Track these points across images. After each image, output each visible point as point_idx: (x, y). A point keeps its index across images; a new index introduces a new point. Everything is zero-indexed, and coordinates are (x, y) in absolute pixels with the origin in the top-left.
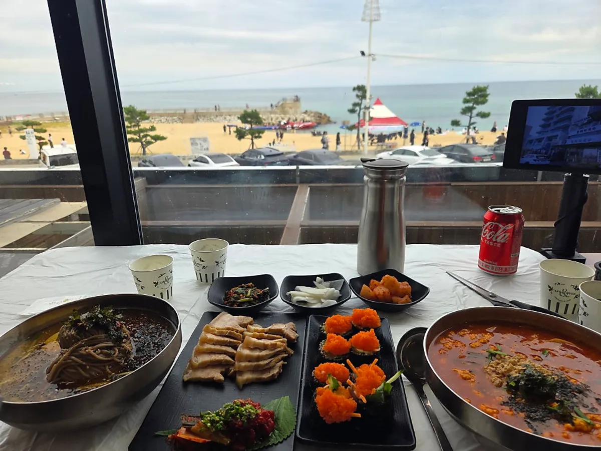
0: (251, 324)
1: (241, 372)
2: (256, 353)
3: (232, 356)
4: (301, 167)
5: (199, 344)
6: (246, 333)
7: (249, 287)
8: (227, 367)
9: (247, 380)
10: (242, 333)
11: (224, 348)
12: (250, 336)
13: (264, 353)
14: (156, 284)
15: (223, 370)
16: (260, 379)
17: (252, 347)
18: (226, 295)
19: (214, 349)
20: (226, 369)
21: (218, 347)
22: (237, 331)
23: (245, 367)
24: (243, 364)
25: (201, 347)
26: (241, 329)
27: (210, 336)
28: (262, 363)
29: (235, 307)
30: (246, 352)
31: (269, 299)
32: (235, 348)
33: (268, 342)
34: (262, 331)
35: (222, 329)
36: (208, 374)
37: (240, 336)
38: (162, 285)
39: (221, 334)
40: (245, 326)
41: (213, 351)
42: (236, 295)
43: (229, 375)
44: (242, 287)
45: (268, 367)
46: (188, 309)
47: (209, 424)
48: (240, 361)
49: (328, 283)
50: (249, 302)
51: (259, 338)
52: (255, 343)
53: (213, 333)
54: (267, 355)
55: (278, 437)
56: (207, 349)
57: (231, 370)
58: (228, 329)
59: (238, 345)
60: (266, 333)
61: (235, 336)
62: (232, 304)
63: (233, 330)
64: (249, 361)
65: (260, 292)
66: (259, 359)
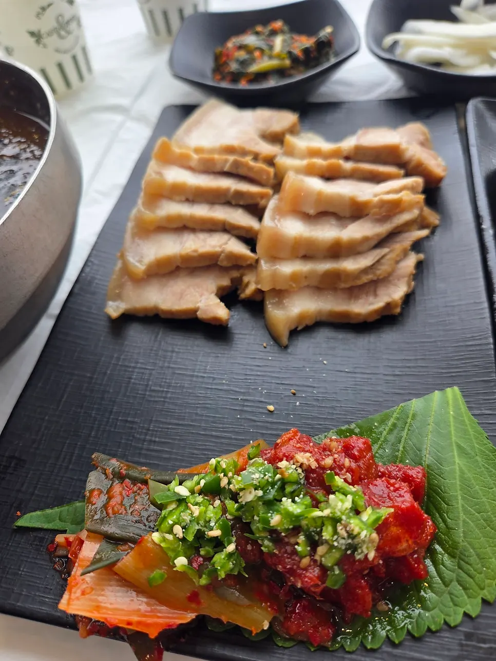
0: (292, 131)
1: (280, 294)
2: (327, 233)
3: (250, 240)
5: (140, 202)
6: (284, 161)
7: (274, 33)
8: (235, 274)
9: (301, 317)
10: (270, 161)
11: (221, 213)
12: (299, 171)
13: (355, 231)
14: (36, 36)
15: (225, 282)
16: (346, 315)
17: (312, 212)
18: (217, 58)
19: (192, 218)
20: (232, 280)
21: (201, 211)
22: (256, 157)
23: (294, 277)
24: (288, 268)
25: (149, 215)
26: (266, 149)
27: (176, 175)
28: (350, 265)
29: (243, 85)
30: (294, 228)
31: (333, 61)
32: (257, 211)
33: (366, 192)
34: (336, 154)
35: (212, 151)
36: (181, 296)
37: (268, 173)
38: (52, 41)
39: (208, 168)
40: (276, 138)
41: (190, 225)
42: (242, 55)
43: (243, 296)
44: (257, 33)
45: (370, 277)
46: (124, 101)
47: (181, 562)
48: (274, 258)
50: (281, 72)
51: (329, 176)
52: (320, 198)
53: (183, 162)
54: (366, 239)
55: (457, 588)
56: (170, 219)
57: (247, 285)
58: (230, 150)
59: (263, 202)
60: (347, 158)
61: (251, 175)
62: (235, 77)
63: (244, 152)
64: (306, 257)
65: (306, 42)
66: (337, 251)
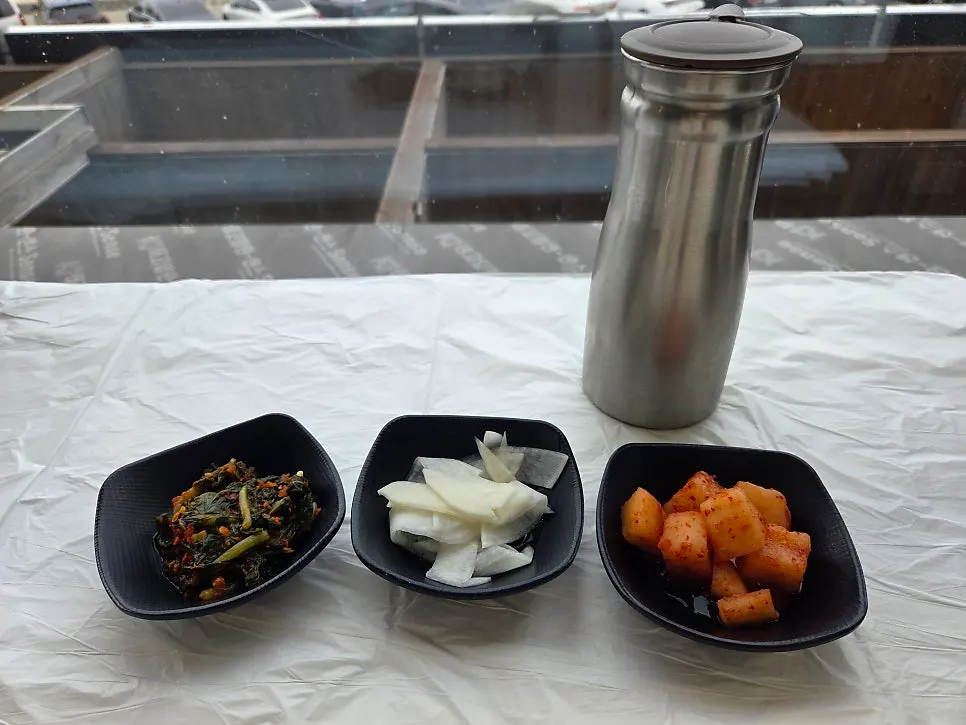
4: (430, 20)
7: (228, 478)
49: (518, 455)
